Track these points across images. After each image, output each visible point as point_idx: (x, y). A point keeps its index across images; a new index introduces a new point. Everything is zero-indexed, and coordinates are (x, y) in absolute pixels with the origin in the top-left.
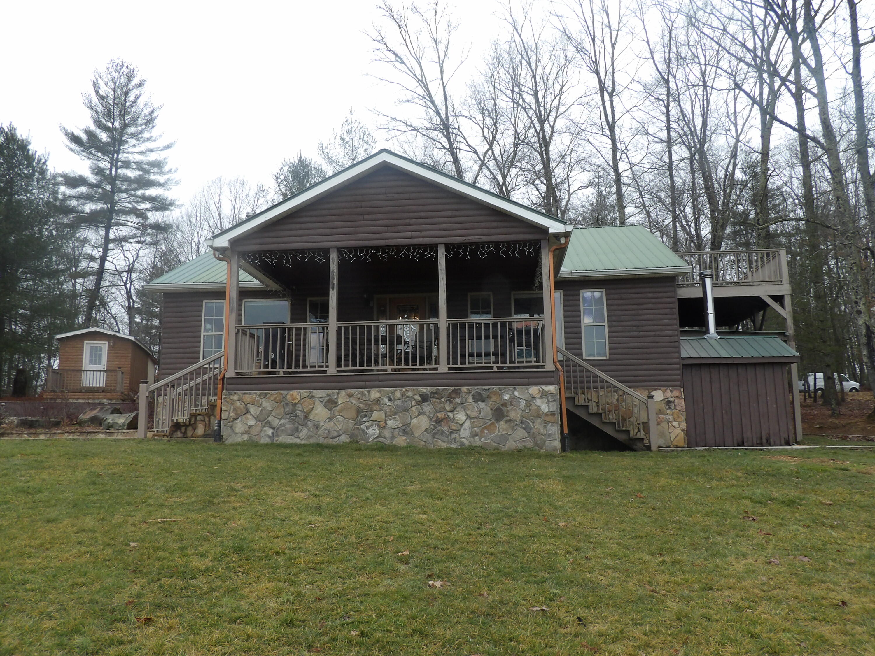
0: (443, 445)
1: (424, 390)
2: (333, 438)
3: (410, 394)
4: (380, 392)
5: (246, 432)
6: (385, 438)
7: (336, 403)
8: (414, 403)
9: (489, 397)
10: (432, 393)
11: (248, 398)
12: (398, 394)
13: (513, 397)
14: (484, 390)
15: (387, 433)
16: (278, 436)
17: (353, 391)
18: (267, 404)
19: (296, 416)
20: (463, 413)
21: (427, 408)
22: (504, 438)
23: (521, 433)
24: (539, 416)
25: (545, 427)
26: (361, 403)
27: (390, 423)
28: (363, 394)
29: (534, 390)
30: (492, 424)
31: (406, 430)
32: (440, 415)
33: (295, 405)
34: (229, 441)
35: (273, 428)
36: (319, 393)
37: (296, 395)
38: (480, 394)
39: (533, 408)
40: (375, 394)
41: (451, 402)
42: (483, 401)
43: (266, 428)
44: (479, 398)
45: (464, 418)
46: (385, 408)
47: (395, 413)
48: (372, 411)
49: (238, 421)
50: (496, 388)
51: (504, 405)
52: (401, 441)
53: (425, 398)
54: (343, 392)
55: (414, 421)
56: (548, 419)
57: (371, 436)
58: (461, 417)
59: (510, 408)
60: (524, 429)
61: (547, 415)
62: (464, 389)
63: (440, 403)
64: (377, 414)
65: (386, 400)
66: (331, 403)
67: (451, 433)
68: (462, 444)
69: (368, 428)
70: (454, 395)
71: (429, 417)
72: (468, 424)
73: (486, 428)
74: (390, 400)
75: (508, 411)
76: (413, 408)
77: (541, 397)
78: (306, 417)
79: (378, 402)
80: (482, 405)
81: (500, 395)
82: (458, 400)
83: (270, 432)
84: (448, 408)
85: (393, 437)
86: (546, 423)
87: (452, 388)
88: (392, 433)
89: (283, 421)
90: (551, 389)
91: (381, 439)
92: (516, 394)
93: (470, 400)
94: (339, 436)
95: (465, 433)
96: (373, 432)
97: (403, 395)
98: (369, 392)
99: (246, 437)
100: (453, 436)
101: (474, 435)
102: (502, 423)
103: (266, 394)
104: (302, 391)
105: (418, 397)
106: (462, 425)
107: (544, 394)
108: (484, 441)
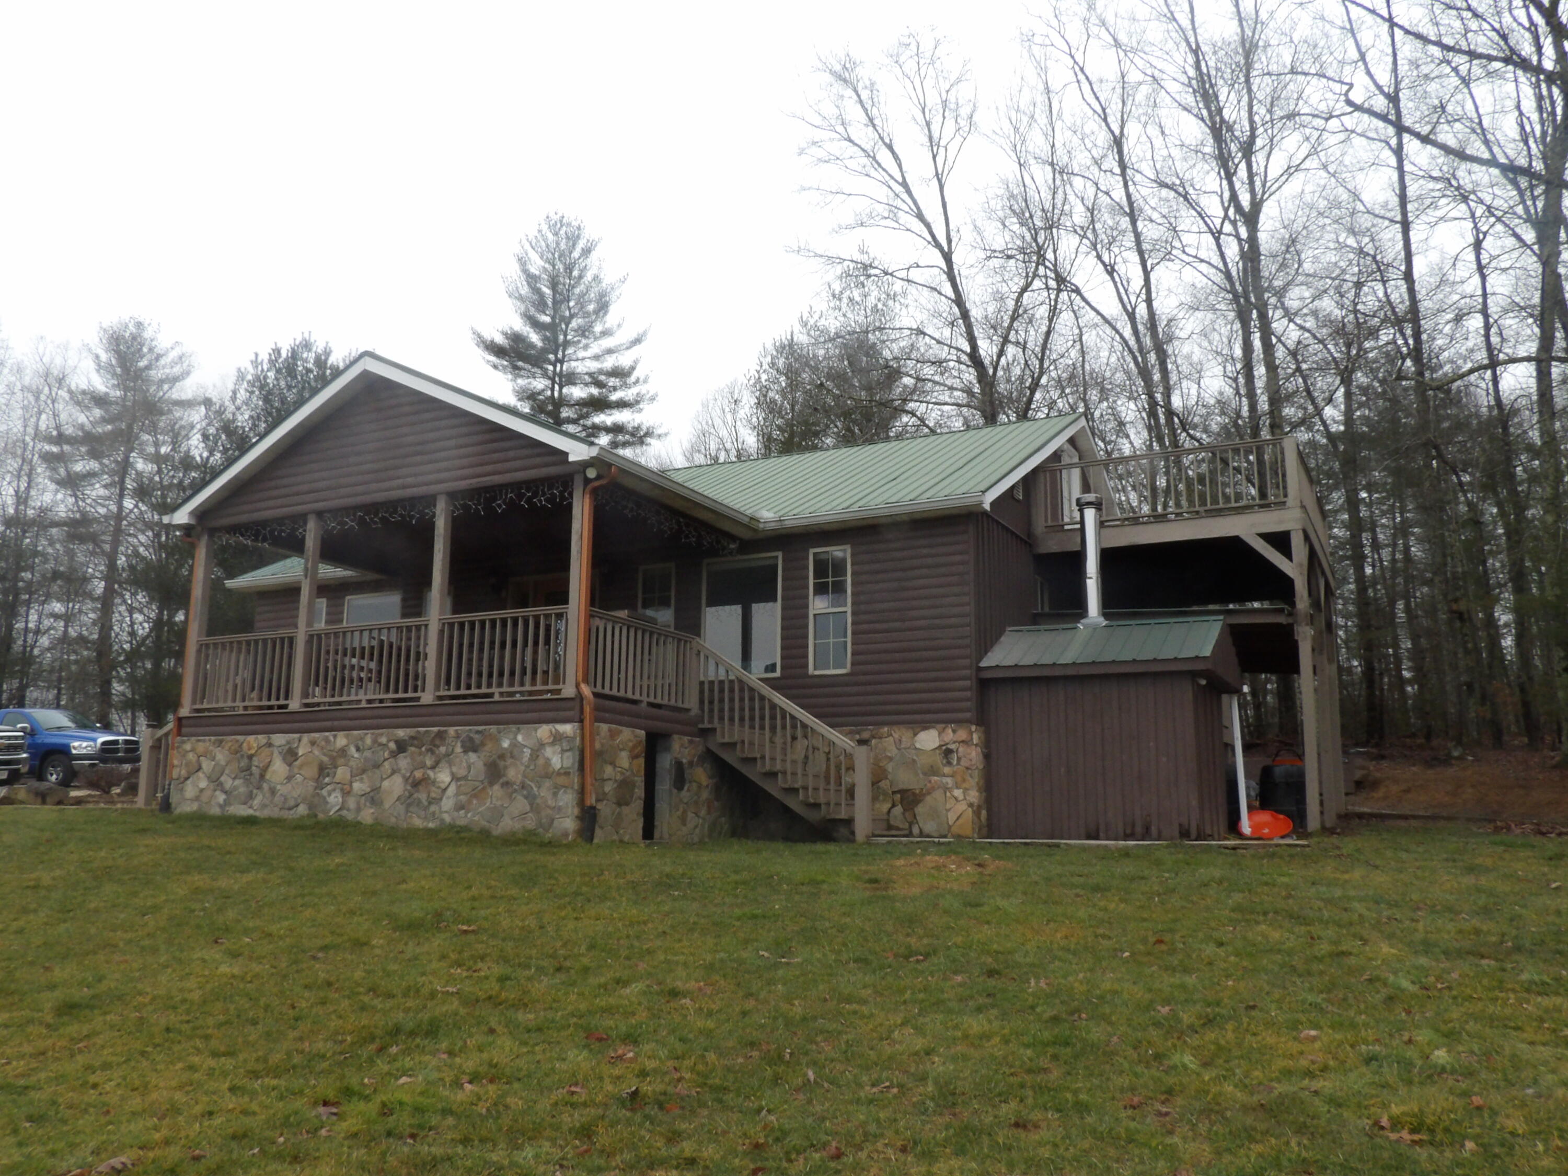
0: (418, 822)
1: (401, 733)
2: (290, 809)
3: (383, 740)
4: (347, 737)
5: (197, 798)
6: (348, 810)
7: (296, 754)
8: (386, 755)
9: (483, 744)
10: (412, 738)
11: (201, 747)
12: (368, 741)
13: (514, 744)
14: (478, 732)
15: (352, 803)
16: (230, 804)
17: (316, 735)
18: (221, 756)
19: (251, 774)
20: (447, 771)
21: (403, 762)
22: (498, 814)
23: (521, 804)
24: (548, 776)
25: (555, 794)
26: (325, 755)
27: (357, 786)
28: (327, 740)
29: (544, 731)
30: (484, 789)
31: (374, 797)
32: (418, 774)
33: (250, 757)
34: (177, 811)
35: (226, 792)
36: (279, 739)
37: (253, 742)
38: (471, 740)
39: (541, 761)
40: (341, 740)
41: (433, 752)
42: (475, 751)
43: (218, 793)
44: (471, 746)
45: (447, 779)
46: (351, 763)
47: (364, 771)
48: (336, 767)
49: (189, 782)
50: (493, 729)
51: (502, 757)
52: (367, 816)
53: (402, 747)
54: (306, 738)
55: (386, 784)
56: (561, 780)
57: (333, 806)
58: (443, 777)
59: (509, 761)
60: (526, 797)
61: (559, 774)
62: (452, 730)
63: (420, 754)
64: (342, 773)
65: (353, 749)
66: (290, 755)
67: (430, 803)
68: (442, 820)
69: (329, 795)
70: (437, 742)
71: (404, 776)
72: (452, 790)
73: (475, 796)
74: (358, 749)
75: (506, 767)
76: (386, 764)
77: (553, 744)
78: (262, 776)
79: (343, 752)
80: (472, 756)
81: (497, 741)
82: (443, 749)
83: (221, 797)
84: (429, 763)
85: (359, 809)
86: (556, 789)
87: (436, 729)
88: (358, 803)
89: (237, 782)
90: (567, 729)
91: (344, 813)
92: (520, 738)
93: (459, 749)
94: (297, 806)
95: (447, 803)
96: (335, 799)
97: (375, 741)
98: (335, 736)
99: (195, 807)
100: (433, 808)
101: (460, 807)
102: (496, 787)
103: (221, 742)
104: (260, 737)
105: (392, 745)
106: (445, 789)
107: (557, 738)
108: (473, 817)
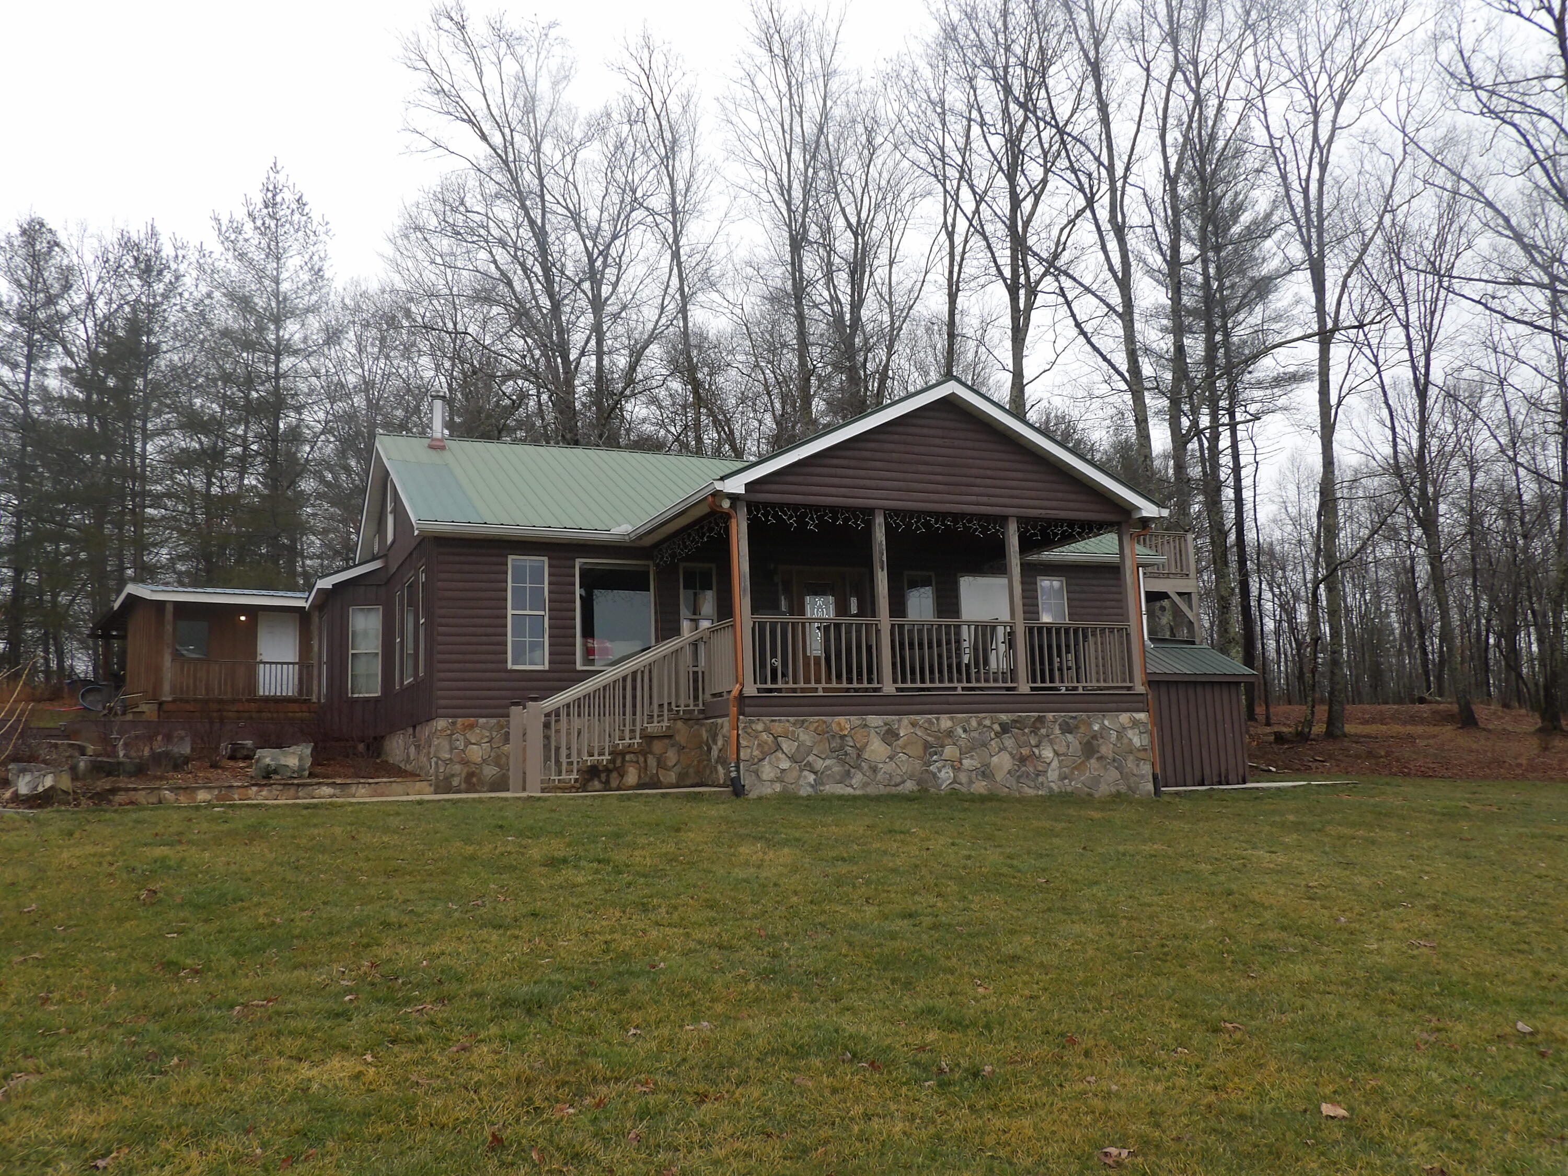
0: (1030, 792)
1: (1004, 717)
2: (896, 785)
3: (987, 722)
4: (952, 719)
5: (779, 780)
6: (960, 784)
7: (898, 735)
8: (993, 735)
9: (1077, 727)
10: (1014, 721)
11: (778, 728)
12: (974, 723)
13: (1103, 727)
14: (1072, 717)
15: (963, 777)
16: (823, 784)
17: (918, 717)
18: (806, 737)
19: (846, 754)
20: (1050, 749)
21: (1009, 742)
22: (1097, 780)
23: (1114, 774)
24: (1131, 752)
25: (1138, 765)
26: (929, 735)
27: (966, 762)
28: (930, 722)
29: (1124, 718)
30: (1083, 762)
31: (985, 772)
32: (1025, 751)
33: (843, 737)
34: (753, 795)
35: (815, 773)
36: (875, 721)
37: (844, 723)
38: (1067, 723)
39: (1125, 741)
40: (945, 722)
41: (1036, 734)
42: (1070, 733)
43: (806, 773)
44: (1067, 729)
45: (1051, 755)
46: (959, 743)
47: (973, 749)
48: (943, 746)
49: (766, 762)
50: (1084, 715)
51: (1094, 737)
52: (980, 787)
53: (1005, 729)
54: (906, 720)
55: (995, 759)
56: (1141, 755)
57: (944, 781)
58: (1048, 754)
59: (1101, 741)
60: (1117, 768)
61: (1139, 750)
62: (1050, 716)
63: (1024, 734)
64: (950, 751)
65: (960, 731)
66: (890, 735)
67: (1038, 775)
68: (1051, 789)
69: (940, 771)
70: (1038, 725)
71: (1011, 754)
72: (1055, 764)
73: (1075, 768)
74: (965, 731)
75: (1099, 746)
76: (993, 743)
77: (1132, 728)
78: (859, 756)
79: (950, 733)
80: (1070, 737)
81: (1090, 725)
82: (1043, 731)
83: (811, 778)
84: (1033, 742)
85: (971, 782)
86: (1139, 759)
87: (1036, 714)
88: (970, 777)
89: (828, 762)
90: (1142, 716)
91: (956, 786)
92: (1106, 723)
93: (1057, 731)
94: (904, 782)
95: (1053, 775)
96: (946, 775)
97: (979, 724)
98: (938, 719)
99: (778, 787)
100: (1040, 779)
101: (1063, 777)
102: (1093, 761)
103: (803, 722)
104: (852, 718)
105: (996, 727)
106: (1049, 764)
107: (1135, 723)
108: (1075, 785)
